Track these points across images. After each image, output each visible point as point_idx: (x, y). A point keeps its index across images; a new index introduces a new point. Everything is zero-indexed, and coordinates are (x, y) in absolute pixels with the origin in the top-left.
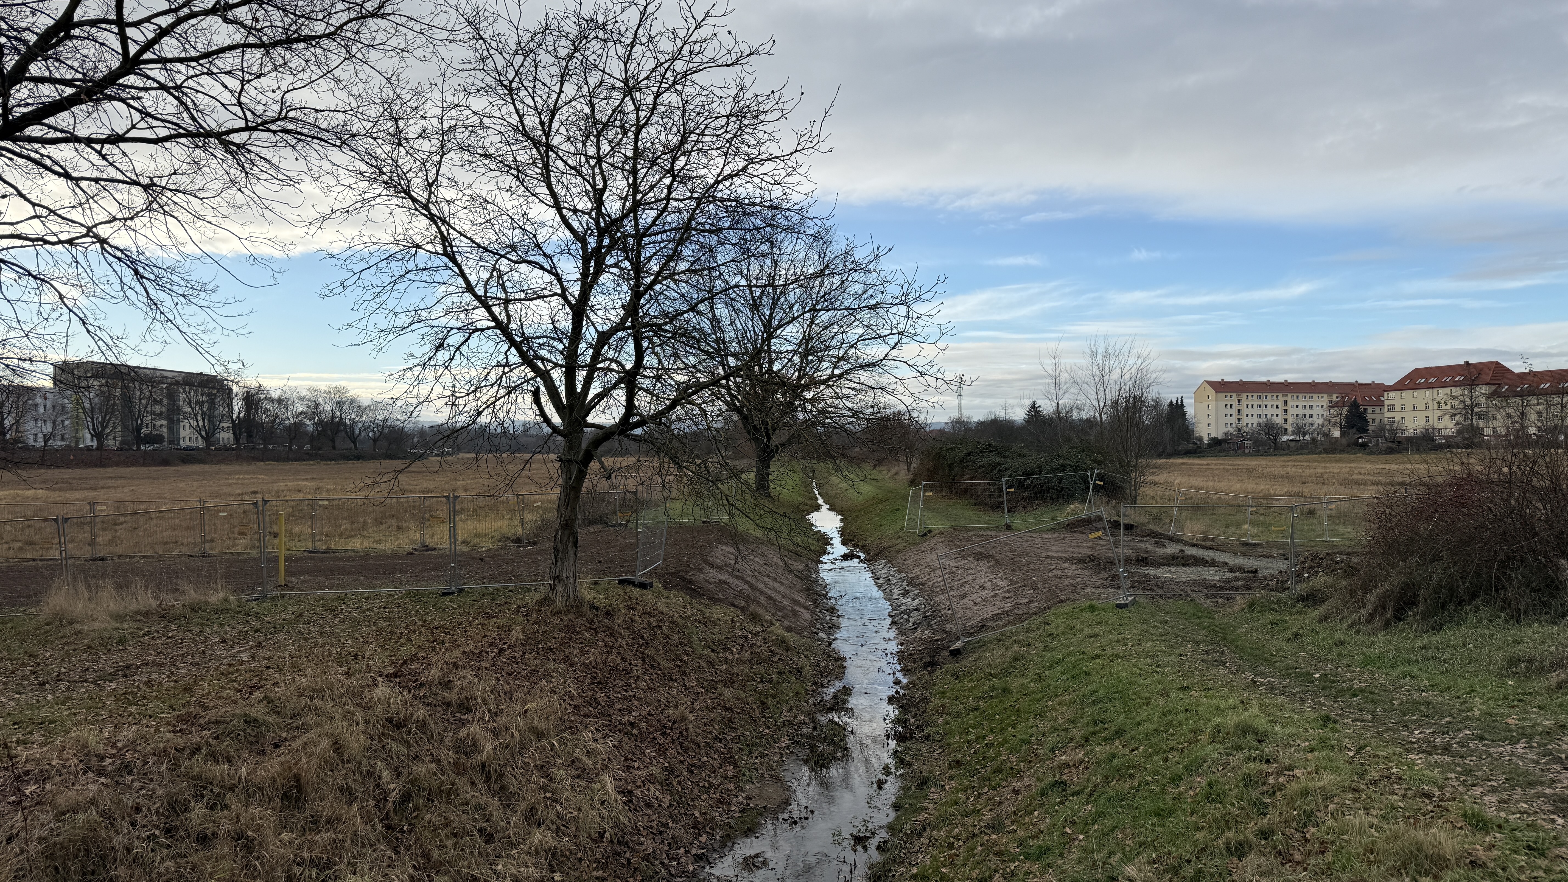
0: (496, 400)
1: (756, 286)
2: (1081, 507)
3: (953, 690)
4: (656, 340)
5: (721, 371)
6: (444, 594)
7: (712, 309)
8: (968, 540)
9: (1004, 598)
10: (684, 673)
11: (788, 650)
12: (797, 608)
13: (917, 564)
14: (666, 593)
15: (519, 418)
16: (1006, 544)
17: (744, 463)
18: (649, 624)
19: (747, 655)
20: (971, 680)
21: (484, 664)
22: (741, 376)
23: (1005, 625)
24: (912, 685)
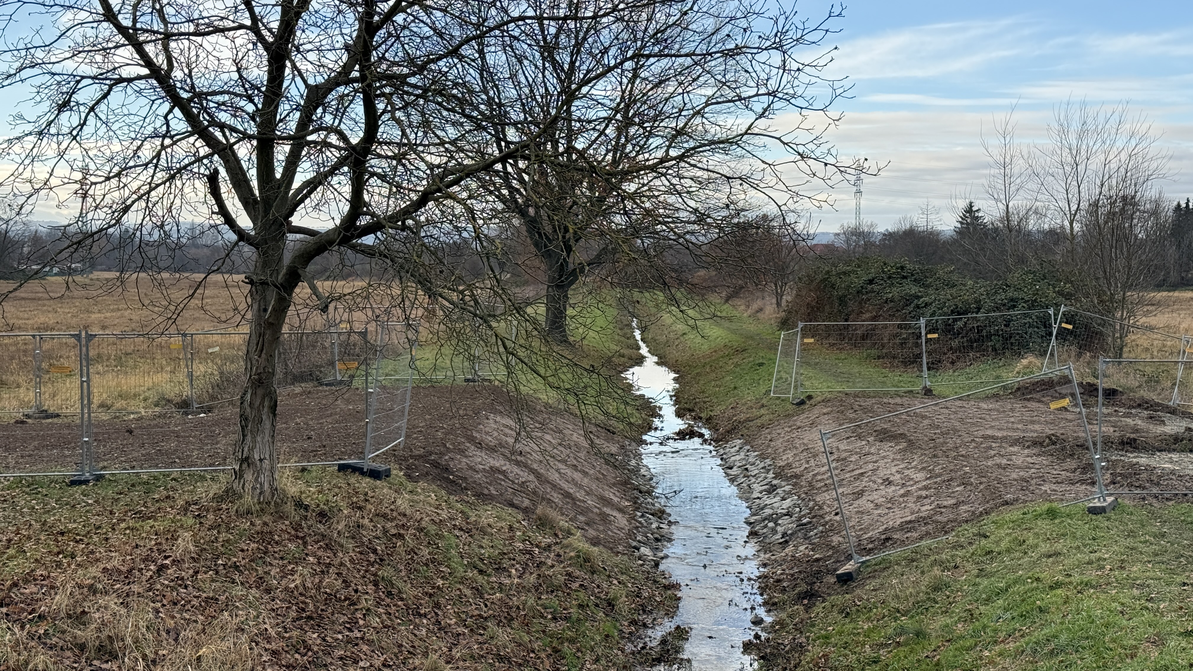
0: (151, 189)
1: (549, 19)
2: (1037, 362)
3: (840, 633)
4: (395, 99)
5: (493, 150)
6: (73, 483)
7: (482, 53)
8: (866, 410)
9: (919, 497)
10: (437, 605)
11: (593, 573)
12: (607, 510)
13: (790, 445)
14: (410, 486)
15: (187, 218)
16: (924, 417)
17: (529, 292)
18: (385, 531)
19: (533, 579)
20: (869, 619)
21: (135, 588)
22: (524, 158)
23: (921, 538)
24: (780, 625)
